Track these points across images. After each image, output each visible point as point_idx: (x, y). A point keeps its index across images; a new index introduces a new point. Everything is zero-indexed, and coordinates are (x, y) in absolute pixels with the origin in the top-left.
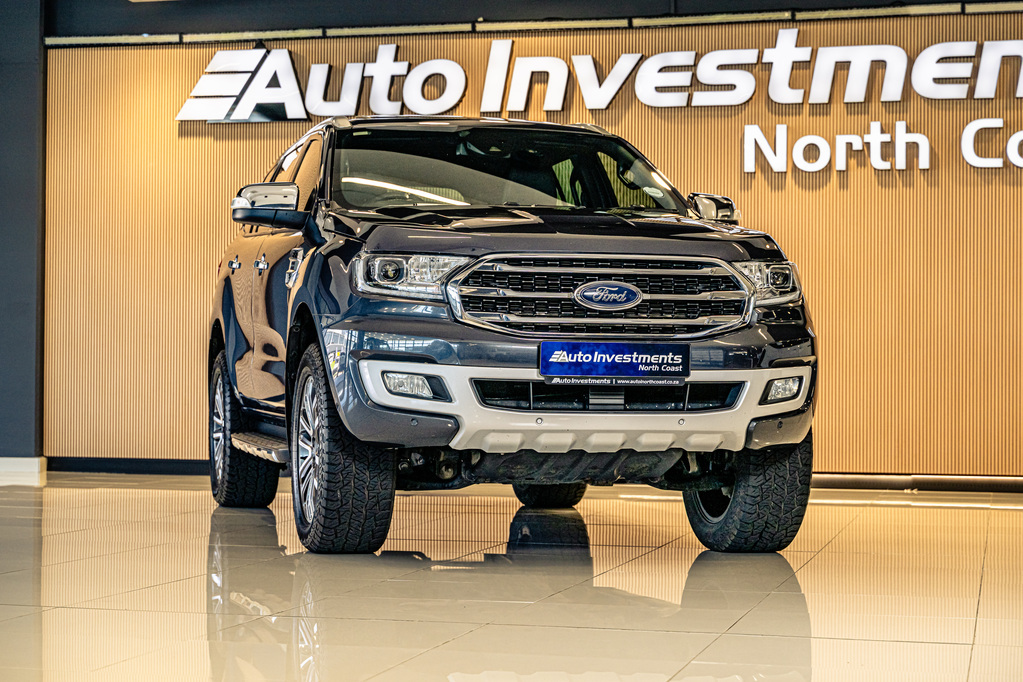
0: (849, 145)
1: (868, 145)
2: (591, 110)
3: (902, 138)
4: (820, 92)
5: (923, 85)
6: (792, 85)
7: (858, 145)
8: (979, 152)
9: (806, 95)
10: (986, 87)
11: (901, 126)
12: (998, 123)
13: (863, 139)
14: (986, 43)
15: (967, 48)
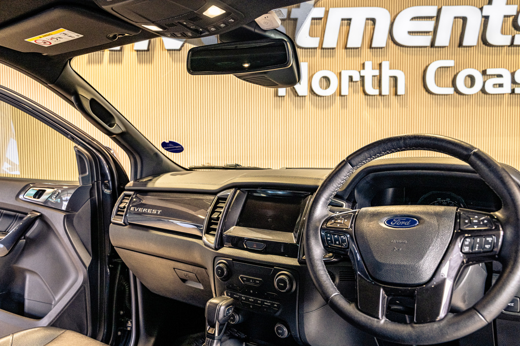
0: (351, 78)
1: (362, 78)
2: (168, 50)
3: (387, 73)
4: (331, 40)
5: (401, 36)
6: (311, 34)
7: (356, 78)
8: (438, 84)
9: (321, 42)
10: (443, 38)
11: (386, 65)
12: (450, 63)
13: (360, 72)
14: (444, 8)
15: (431, 11)
